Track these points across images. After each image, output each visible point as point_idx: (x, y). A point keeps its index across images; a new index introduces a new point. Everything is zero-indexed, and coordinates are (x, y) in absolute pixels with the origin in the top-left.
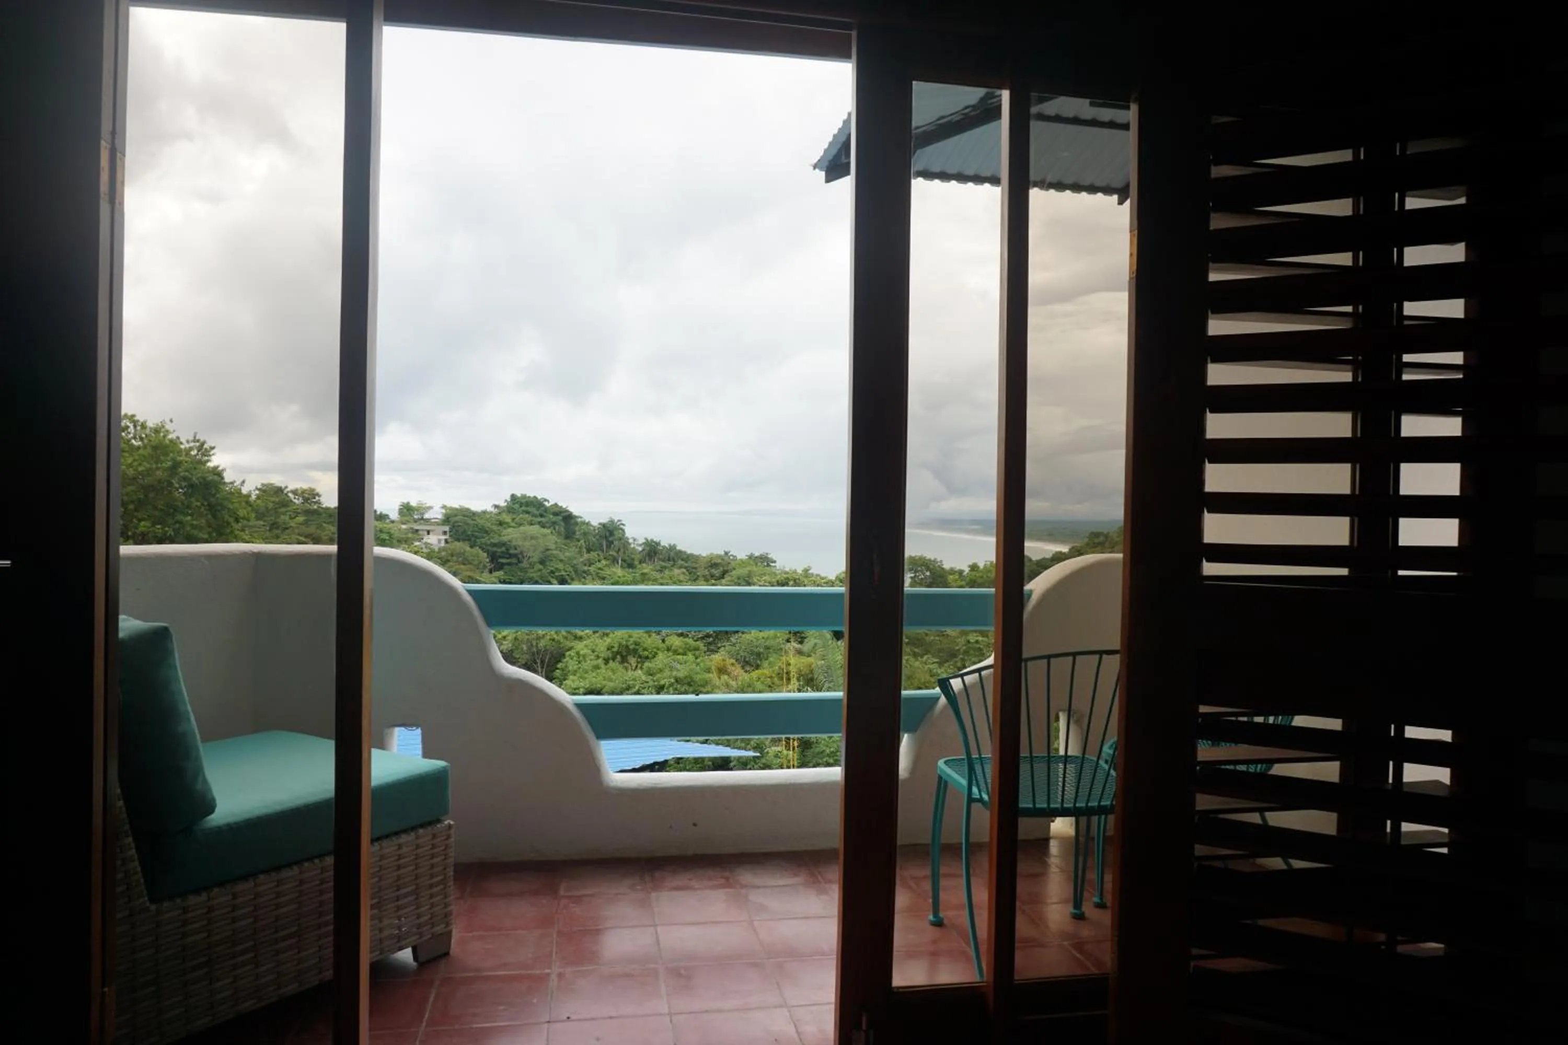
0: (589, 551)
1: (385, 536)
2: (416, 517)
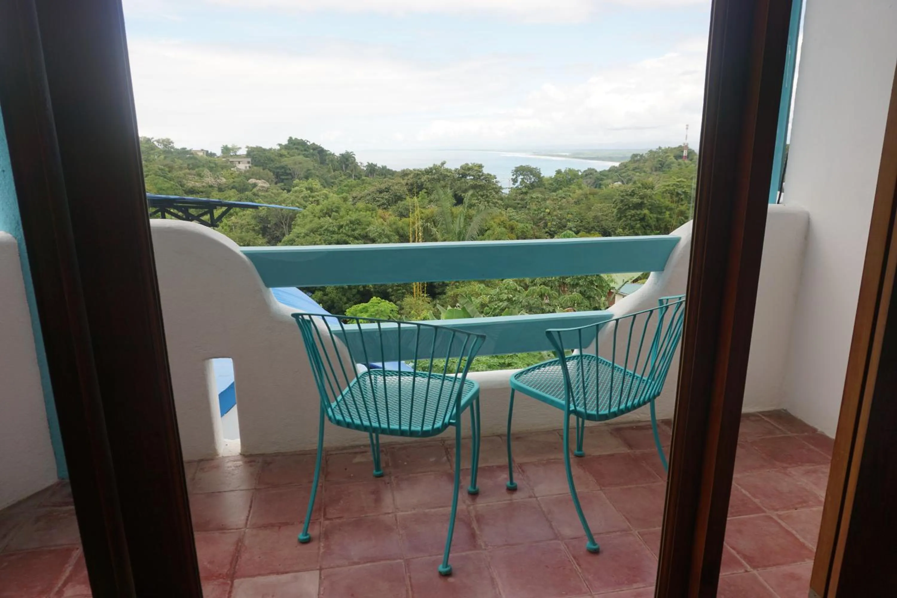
0: (334, 170)
1: (213, 165)
2: (232, 154)
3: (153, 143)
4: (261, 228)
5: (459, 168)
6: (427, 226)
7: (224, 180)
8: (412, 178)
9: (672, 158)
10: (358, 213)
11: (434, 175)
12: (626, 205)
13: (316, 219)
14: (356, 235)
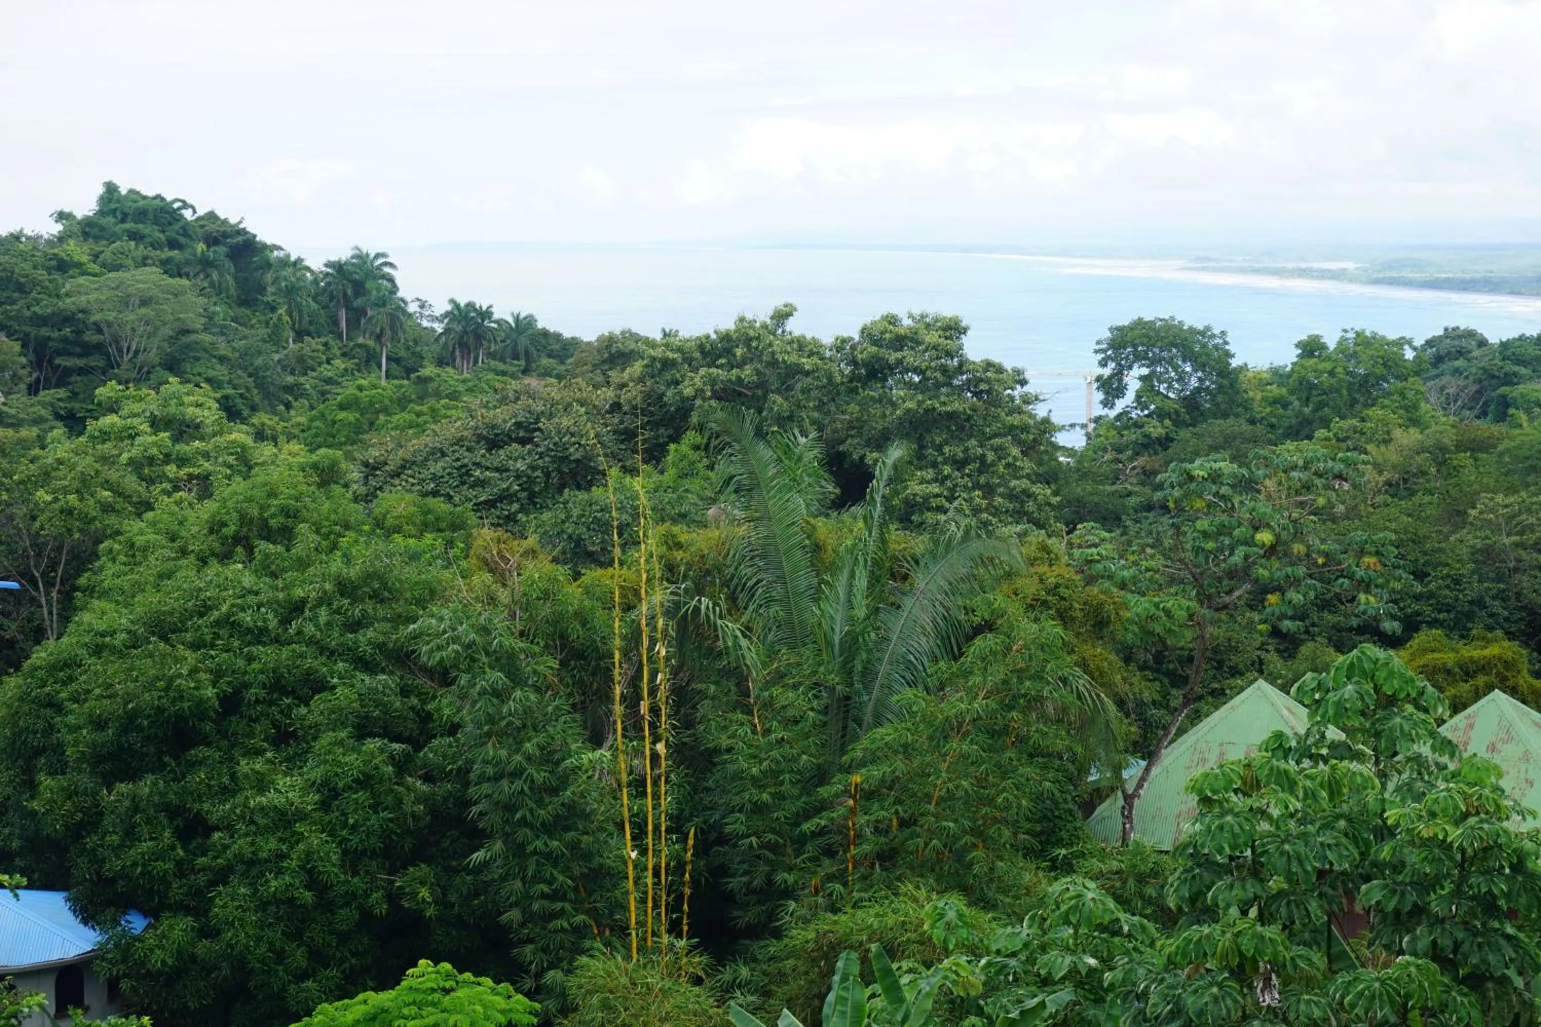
5: (856, 337)
8: (641, 380)
10: (379, 543)
11: (740, 366)
13: (188, 568)
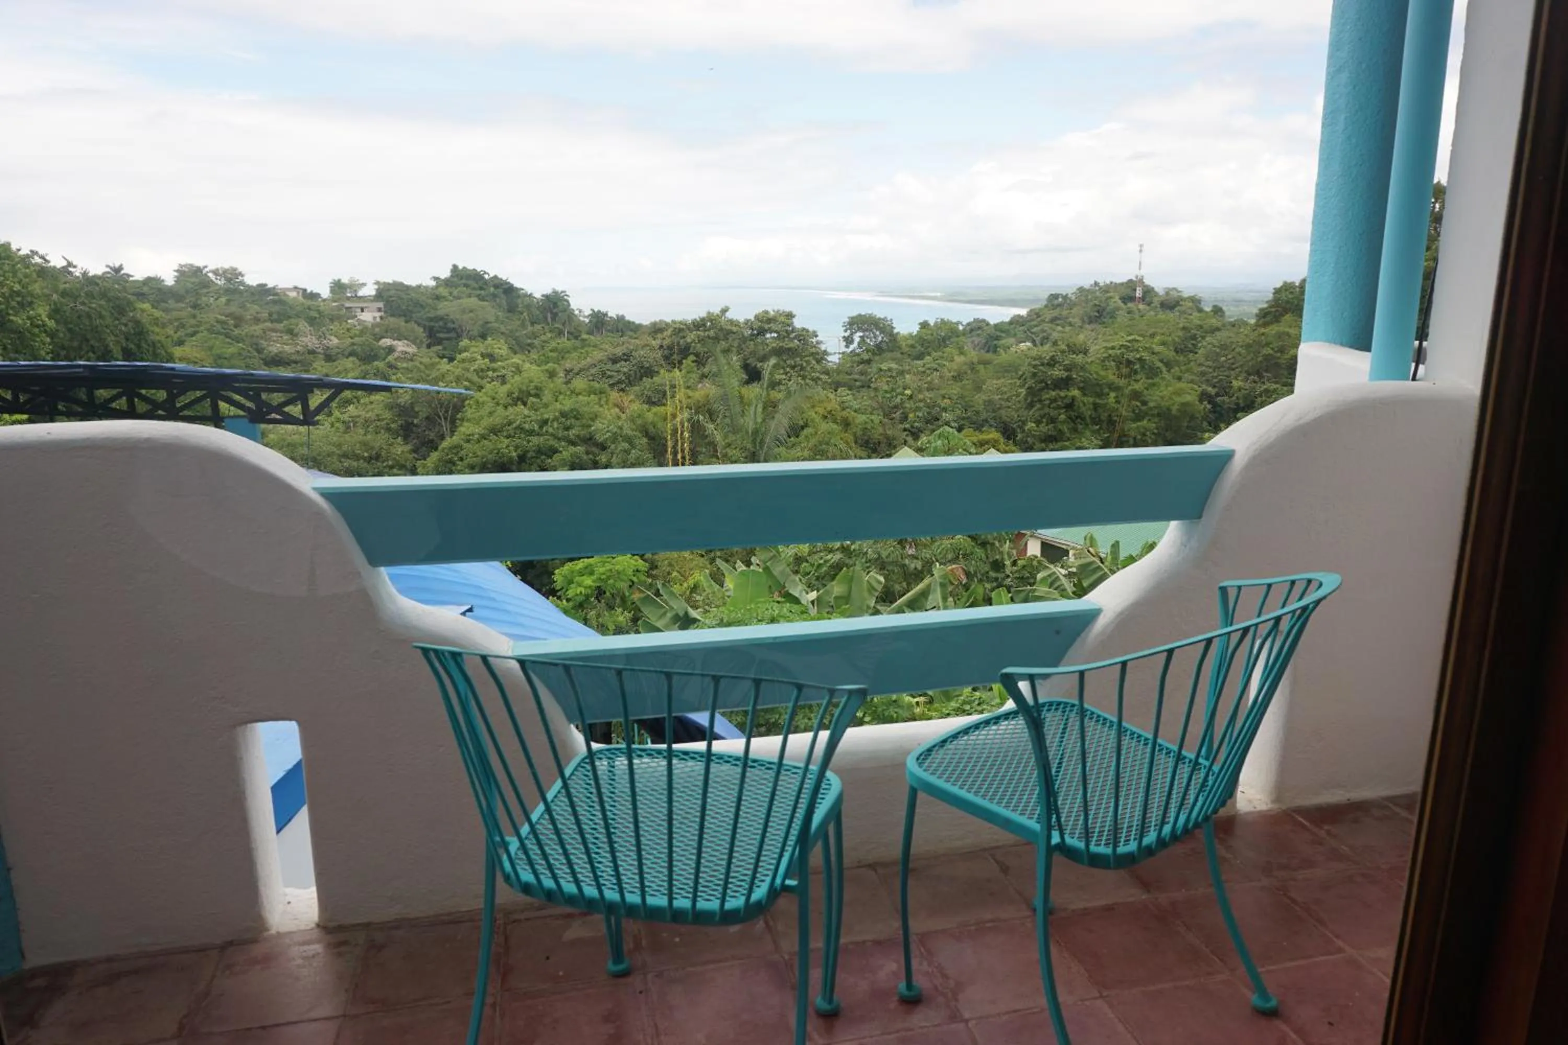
0: (533, 324)
1: (314, 314)
2: (349, 295)
3: (206, 274)
4: (401, 426)
5: (753, 319)
6: (698, 420)
7: (335, 341)
8: (671, 336)
9: (1116, 301)
10: (574, 398)
11: (709, 330)
12: (1042, 382)
13: (500, 409)
14: (572, 437)
